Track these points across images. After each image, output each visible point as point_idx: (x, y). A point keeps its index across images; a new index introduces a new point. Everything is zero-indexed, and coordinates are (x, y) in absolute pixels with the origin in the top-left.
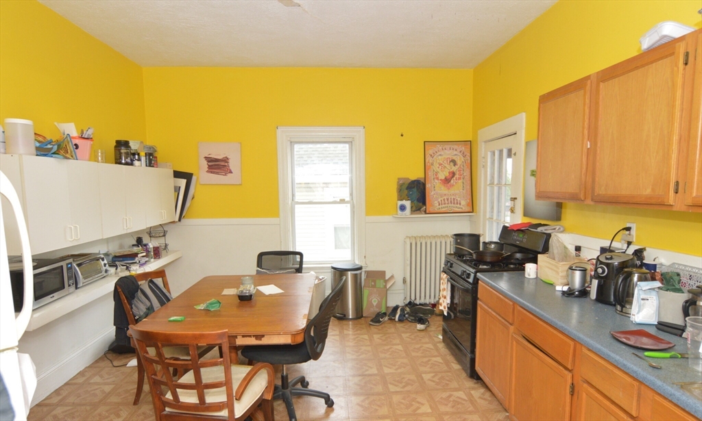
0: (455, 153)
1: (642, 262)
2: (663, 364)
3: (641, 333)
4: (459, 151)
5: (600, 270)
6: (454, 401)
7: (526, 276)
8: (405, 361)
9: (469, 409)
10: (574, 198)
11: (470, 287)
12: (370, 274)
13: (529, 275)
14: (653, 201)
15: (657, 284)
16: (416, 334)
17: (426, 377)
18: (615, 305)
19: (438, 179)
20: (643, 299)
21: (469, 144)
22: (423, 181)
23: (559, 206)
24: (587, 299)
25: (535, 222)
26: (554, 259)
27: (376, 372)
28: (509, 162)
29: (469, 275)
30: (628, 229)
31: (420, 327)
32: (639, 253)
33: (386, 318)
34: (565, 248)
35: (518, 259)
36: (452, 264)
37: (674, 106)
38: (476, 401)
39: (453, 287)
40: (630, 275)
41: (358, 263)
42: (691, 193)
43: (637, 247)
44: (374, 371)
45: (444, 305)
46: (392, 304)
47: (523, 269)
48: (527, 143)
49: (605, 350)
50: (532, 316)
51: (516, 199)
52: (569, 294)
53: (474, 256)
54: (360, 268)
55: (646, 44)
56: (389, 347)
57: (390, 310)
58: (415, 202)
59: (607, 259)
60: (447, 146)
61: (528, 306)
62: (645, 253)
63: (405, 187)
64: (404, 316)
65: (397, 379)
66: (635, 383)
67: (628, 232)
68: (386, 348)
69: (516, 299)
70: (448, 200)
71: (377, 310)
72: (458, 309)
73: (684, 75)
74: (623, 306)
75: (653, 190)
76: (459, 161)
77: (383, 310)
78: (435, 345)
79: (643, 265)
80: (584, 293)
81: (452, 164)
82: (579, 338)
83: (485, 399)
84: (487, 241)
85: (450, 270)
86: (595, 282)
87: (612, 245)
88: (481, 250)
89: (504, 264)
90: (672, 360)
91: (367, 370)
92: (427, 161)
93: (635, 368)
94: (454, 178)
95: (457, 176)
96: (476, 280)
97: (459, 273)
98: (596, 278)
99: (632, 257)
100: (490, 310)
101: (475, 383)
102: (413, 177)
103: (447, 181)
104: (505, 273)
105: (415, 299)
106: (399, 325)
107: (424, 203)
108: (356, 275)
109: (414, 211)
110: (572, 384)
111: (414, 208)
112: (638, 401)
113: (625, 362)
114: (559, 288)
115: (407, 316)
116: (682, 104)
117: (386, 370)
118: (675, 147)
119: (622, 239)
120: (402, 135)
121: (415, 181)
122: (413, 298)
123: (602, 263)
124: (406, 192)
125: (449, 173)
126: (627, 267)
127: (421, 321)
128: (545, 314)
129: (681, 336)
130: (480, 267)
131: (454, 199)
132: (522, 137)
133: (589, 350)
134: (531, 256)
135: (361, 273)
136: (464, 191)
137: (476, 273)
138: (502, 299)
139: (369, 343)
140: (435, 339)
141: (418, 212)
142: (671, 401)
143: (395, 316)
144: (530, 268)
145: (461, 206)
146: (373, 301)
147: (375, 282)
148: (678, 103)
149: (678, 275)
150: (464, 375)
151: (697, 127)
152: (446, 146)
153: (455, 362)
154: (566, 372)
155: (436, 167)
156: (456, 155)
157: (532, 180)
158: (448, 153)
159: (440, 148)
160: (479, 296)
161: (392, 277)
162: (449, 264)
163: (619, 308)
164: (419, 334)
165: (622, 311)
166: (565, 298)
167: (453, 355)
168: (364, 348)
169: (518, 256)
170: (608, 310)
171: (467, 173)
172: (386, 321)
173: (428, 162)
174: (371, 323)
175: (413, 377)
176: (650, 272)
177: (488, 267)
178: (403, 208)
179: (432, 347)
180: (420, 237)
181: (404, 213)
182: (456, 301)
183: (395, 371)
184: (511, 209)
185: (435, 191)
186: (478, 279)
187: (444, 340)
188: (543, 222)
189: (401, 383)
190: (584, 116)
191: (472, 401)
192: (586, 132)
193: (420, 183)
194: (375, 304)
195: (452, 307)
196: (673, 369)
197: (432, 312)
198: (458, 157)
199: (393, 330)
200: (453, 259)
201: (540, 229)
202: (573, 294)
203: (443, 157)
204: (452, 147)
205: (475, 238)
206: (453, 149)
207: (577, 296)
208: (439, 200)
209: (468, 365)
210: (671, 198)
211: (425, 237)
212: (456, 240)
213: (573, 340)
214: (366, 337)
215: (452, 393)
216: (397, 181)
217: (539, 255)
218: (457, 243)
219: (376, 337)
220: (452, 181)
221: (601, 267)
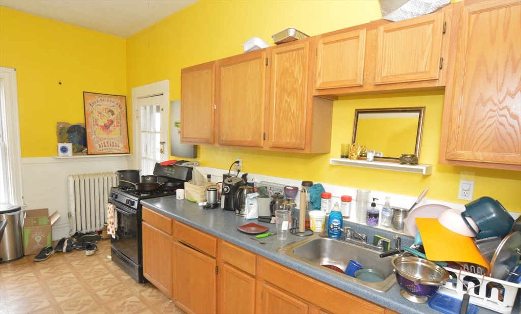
0: (113, 104)
1: (246, 182)
2: (266, 240)
3: (252, 225)
4: (115, 103)
5: (225, 189)
6: (129, 305)
7: (177, 198)
8: (79, 285)
9: (142, 308)
10: (207, 142)
11: (135, 212)
12: (30, 214)
13: (179, 198)
14: (253, 144)
15: (257, 194)
16: (85, 260)
17: (100, 294)
18: (235, 210)
19: (97, 125)
20: (250, 204)
21: (124, 98)
22: (83, 126)
23: (196, 148)
24: (219, 209)
25: (179, 159)
26: (196, 185)
27: (49, 304)
28: (158, 116)
29: (133, 203)
30: (238, 162)
31: (88, 252)
32: (244, 176)
33: (53, 252)
34: (202, 176)
35: (170, 187)
36: (117, 195)
37: (262, 88)
38: (146, 299)
39: (119, 214)
40: (242, 190)
41: (14, 204)
42: (272, 140)
43: (243, 173)
44: (46, 304)
45: (112, 231)
46: (57, 237)
47: (175, 194)
48: (172, 102)
49: (236, 239)
50: (186, 226)
51: (164, 143)
52: (207, 207)
53: (137, 187)
54: (19, 209)
55: (247, 48)
56: (59, 278)
57: (56, 244)
58: (77, 144)
59: (229, 181)
60: (106, 98)
61: (183, 220)
62: (247, 177)
63: (65, 131)
64: (72, 246)
65: (72, 304)
66: (254, 256)
67: (237, 164)
68: (56, 279)
69: (174, 216)
70: (107, 143)
71: (42, 246)
72: (125, 231)
73: (266, 71)
74: (240, 210)
75: (253, 138)
76: (117, 111)
77: (49, 245)
78: (105, 265)
79: (247, 184)
80: (216, 205)
81: (110, 113)
82: (220, 235)
83: (153, 296)
84: (145, 175)
85: (116, 201)
86: (223, 197)
87: (230, 173)
88: (140, 182)
89: (160, 191)
90: (269, 237)
91: (37, 306)
92: (86, 110)
93: (254, 247)
94: (113, 125)
95: (115, 123)
96: (140, 206)
97: (125, 202)
98: (224, 195)
99: (241, 179)
100: (153, 228)
101: (144, 286)
102: (74, 122)
103: (106, 127)
104: (161, 198)
105: (82, 230)
106: (68, 256)
107: (85, 145)
108: (13, 217)
109: (76, 152)
110: (217, 267)
111: (76, 150)
112: (256, 266)
113: (248, 244)
114: (201, 204)
115: (74, 246)
116: (266, 88)
117: (59, 300)
118: (263, 112)
119: (235, 169)
120: (60, 83)
121: (75, 126)
122: (79, 229)
123: (226, 184)
124: (67, 135)
125: (108, 120)
126: (240, 186)
127: (90, 247)
128: (196, 224)
129: (270, 223)
130: (142, 195)
131: (113, 143)
132: (167, 97)
133: (226, 241)
134: (178, 184)
135: (19, 214)
136: (122, 136)
137: (139, 201)
138: (162, 218)
139: (35, 280)
140: (104, 259)
141: (80, 153)
142: (273, 261)
143: (62, 248)
144: (179, 192)
145: (120, 148)
146: (36, 239)
147: (37, 220)
148: (264, 87)
149: (266, 188)
150: (134, 282)
151: (273, 102)
152: (104, 98)
153: (125, 274)
154: (213, 260)
155: (95, 115)
156: (113, 106)
157: (176, 130)
158: (106, 104)
159: (99, 99)
160: (143, 218)
161: (56, 213)
162: (114, 196)
163: (237, 211)
164: (89, 259)
165: (239, 214)
166: (205, 210)
167: (122, 269)
168: (29, 286)
169: (170, 184)
170: (231, 213)
171: (123, 122)
172: (52, 255)
173: (88, 110)
174: (36, 260)
175: (88, 298)
176: (252, 188)
177: (148, 195)
178: (64, 150)
179: (103, 267)
180: (83, 175)
181: (66, 154)
182: (122, 225)
183: (69, 298)
184: (161, 150)
185: (95, 136)
186: (141, 205)
187: (113, 259)
188: (185, 160)
189: (76, 306)
190: (212, 87)
191: (143, 300)
192: (213, 98)
193: (80, 128)
194: (38, 241)
195: (119, 231)
196: (271, 242)
197: (99, 238)
198: (115, 108)
199: (61, 261)
200: (118, 191)
201: (184, 164)
202: (210, 207)
203: (102, 107)
204: (110, 99)
205: (136, 173)
206: (110, 101)
207: (213, 208)
208: (100, 143)
209: (137, 274)
210: (262, 143)
211: (88, 175)
212: (120, 175)
213: (215, 237)
214: (32, 274)
215: (126, 300)
216: (57, 125)
217: (185, 183)
218: (121, 178)
219: (42, 272)
220: (110, 127)
221: (226, 187)
